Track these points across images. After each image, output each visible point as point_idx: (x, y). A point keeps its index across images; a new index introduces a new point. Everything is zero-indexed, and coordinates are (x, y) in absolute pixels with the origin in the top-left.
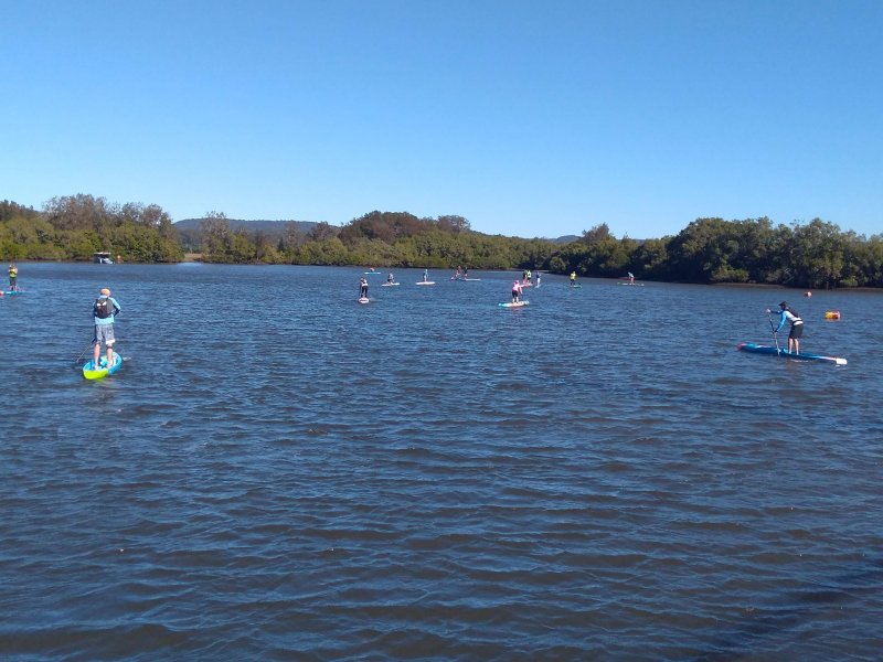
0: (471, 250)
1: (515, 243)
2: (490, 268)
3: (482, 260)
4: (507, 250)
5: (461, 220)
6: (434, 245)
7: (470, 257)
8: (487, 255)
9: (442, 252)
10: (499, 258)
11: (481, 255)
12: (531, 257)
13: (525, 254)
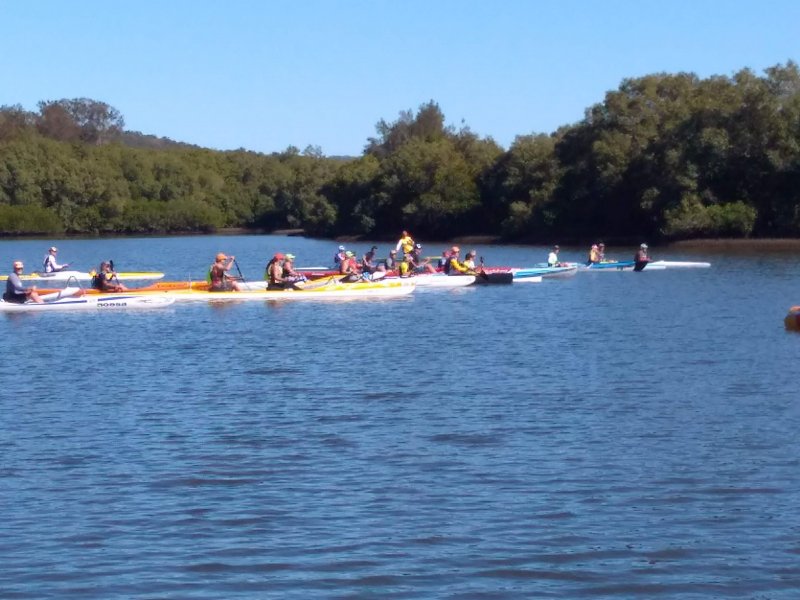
0: (124, 184)
1: (240, 166)
2: (173, 230)
3: (150, 209)
4: (218, 182)
5: (99, 110)
6: (26, 176)
7: (120, 203)
8: (166, 196)
9: (47, 193)
10: (195, 203)
11: (149, 196)
12: (279, 198)
13: (264, 190)
